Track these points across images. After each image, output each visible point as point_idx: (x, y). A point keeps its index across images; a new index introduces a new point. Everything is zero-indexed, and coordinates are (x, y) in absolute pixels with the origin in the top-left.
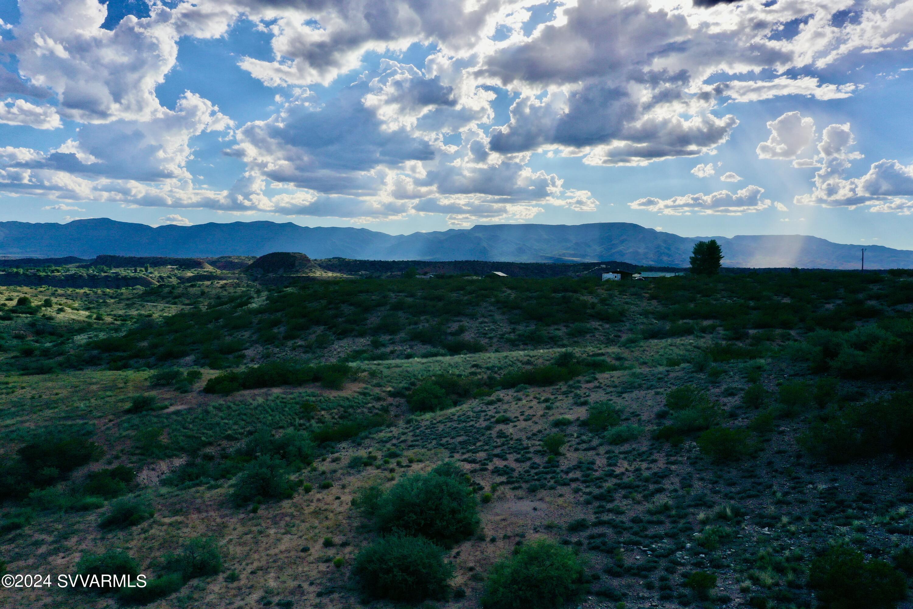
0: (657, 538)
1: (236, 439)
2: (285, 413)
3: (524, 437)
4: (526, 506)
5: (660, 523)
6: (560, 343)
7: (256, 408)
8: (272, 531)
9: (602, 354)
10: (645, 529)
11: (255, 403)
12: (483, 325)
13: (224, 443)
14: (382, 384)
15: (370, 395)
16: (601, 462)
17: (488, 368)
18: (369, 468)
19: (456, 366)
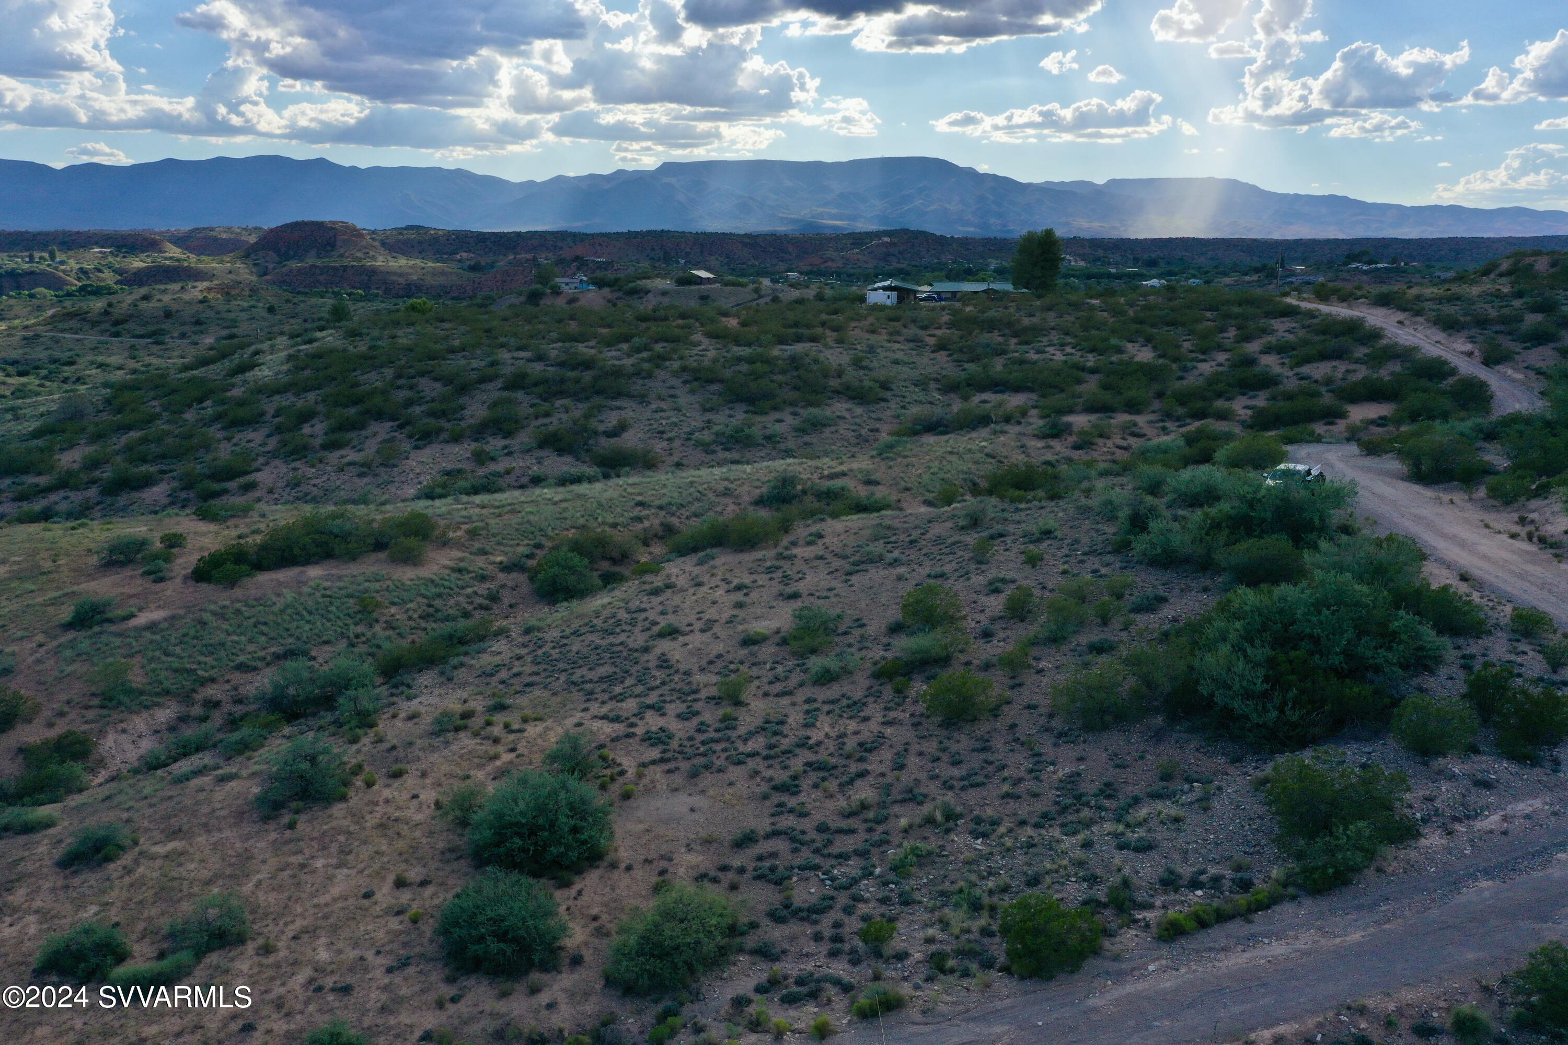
0: (843, 857)
1: (255, 669)
2: (331, 616)
3: (695, 669)
4: (681, 803)
5: (851, 831)
6: (782, 446)
7: (282, 611)
8: (319, 863)
9: (844, 474)
10: (830, 842)
11: (280, 603)
12: (657, 416)
13: (237, 677)
14: (488, 548)
15: (469, 572)
16: (795, 718)
17: (661, 508)
18: (462, 734)
19: (608, 506)
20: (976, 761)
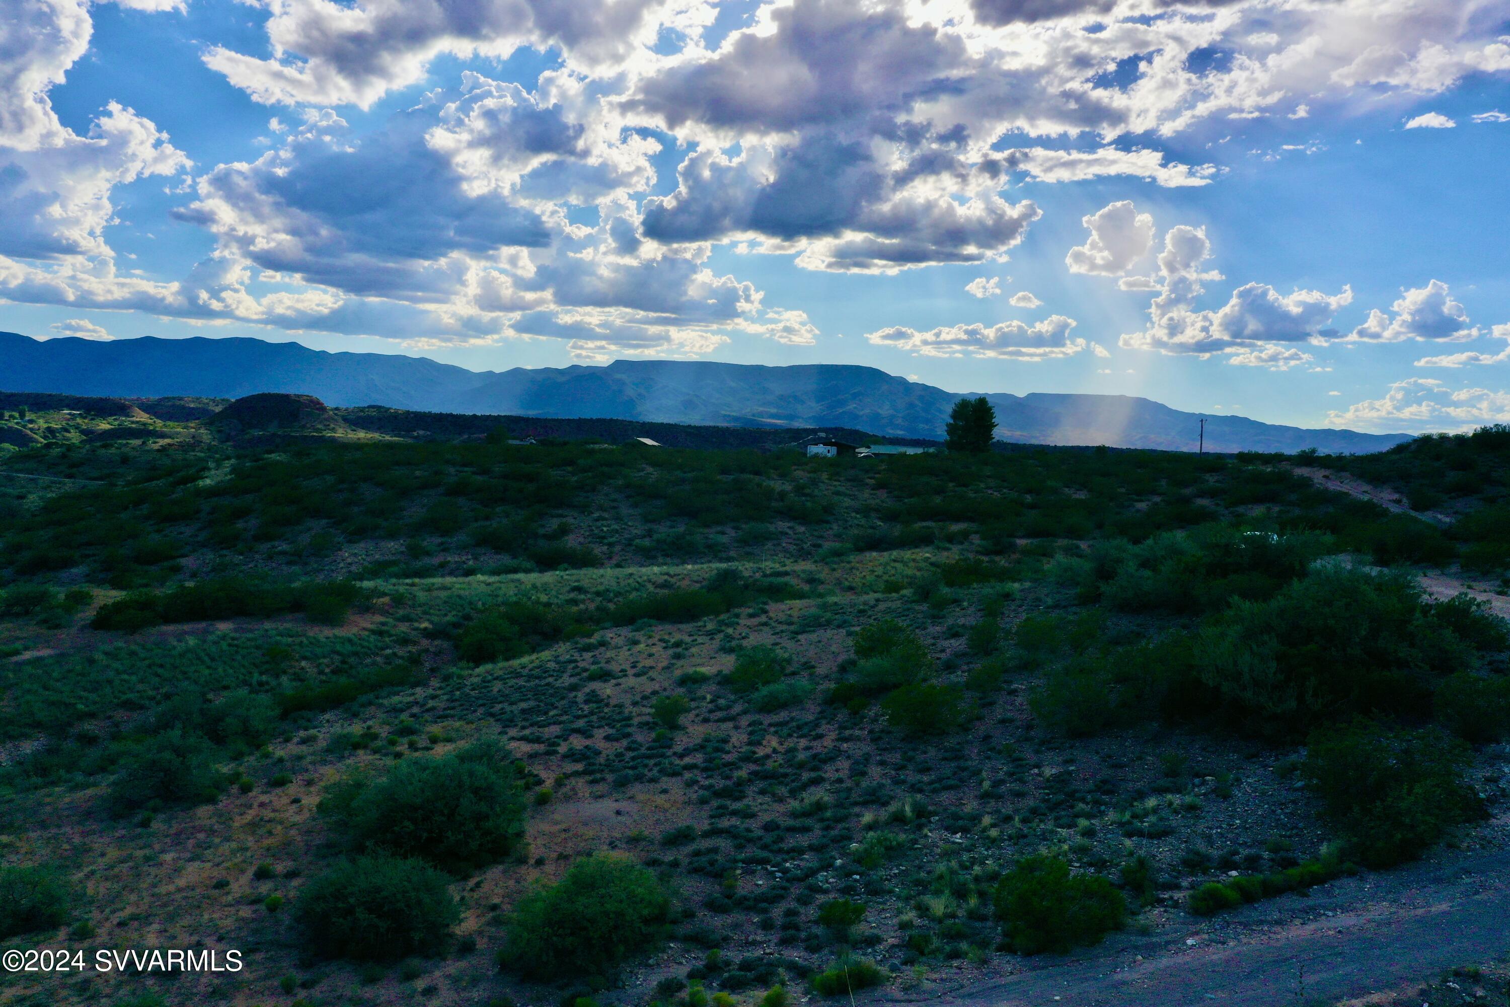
0: (797, 852)
1: (142, 707)
2: (235, 664)
3: (628, 702)
4: (607, 807)
5: (806, 830)
6: (724, 555)
7: (182, 655)
8: (168, 857)
9: (786, 574)
10: (781, 839)
11: (180, 647)
12: (599, 524)
13: (120, 715)
14: (413, 616)
15: (390, 636)
16: (738, 738)
17: (598, 594)
18: (360, 752)
19: (545, 588)
20: (947, 769)
